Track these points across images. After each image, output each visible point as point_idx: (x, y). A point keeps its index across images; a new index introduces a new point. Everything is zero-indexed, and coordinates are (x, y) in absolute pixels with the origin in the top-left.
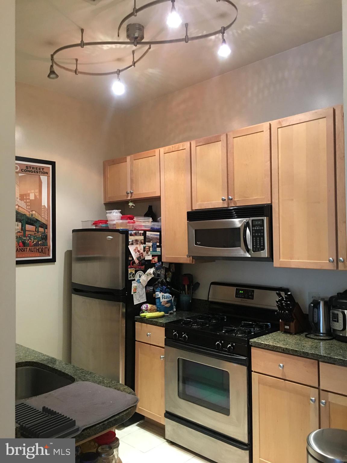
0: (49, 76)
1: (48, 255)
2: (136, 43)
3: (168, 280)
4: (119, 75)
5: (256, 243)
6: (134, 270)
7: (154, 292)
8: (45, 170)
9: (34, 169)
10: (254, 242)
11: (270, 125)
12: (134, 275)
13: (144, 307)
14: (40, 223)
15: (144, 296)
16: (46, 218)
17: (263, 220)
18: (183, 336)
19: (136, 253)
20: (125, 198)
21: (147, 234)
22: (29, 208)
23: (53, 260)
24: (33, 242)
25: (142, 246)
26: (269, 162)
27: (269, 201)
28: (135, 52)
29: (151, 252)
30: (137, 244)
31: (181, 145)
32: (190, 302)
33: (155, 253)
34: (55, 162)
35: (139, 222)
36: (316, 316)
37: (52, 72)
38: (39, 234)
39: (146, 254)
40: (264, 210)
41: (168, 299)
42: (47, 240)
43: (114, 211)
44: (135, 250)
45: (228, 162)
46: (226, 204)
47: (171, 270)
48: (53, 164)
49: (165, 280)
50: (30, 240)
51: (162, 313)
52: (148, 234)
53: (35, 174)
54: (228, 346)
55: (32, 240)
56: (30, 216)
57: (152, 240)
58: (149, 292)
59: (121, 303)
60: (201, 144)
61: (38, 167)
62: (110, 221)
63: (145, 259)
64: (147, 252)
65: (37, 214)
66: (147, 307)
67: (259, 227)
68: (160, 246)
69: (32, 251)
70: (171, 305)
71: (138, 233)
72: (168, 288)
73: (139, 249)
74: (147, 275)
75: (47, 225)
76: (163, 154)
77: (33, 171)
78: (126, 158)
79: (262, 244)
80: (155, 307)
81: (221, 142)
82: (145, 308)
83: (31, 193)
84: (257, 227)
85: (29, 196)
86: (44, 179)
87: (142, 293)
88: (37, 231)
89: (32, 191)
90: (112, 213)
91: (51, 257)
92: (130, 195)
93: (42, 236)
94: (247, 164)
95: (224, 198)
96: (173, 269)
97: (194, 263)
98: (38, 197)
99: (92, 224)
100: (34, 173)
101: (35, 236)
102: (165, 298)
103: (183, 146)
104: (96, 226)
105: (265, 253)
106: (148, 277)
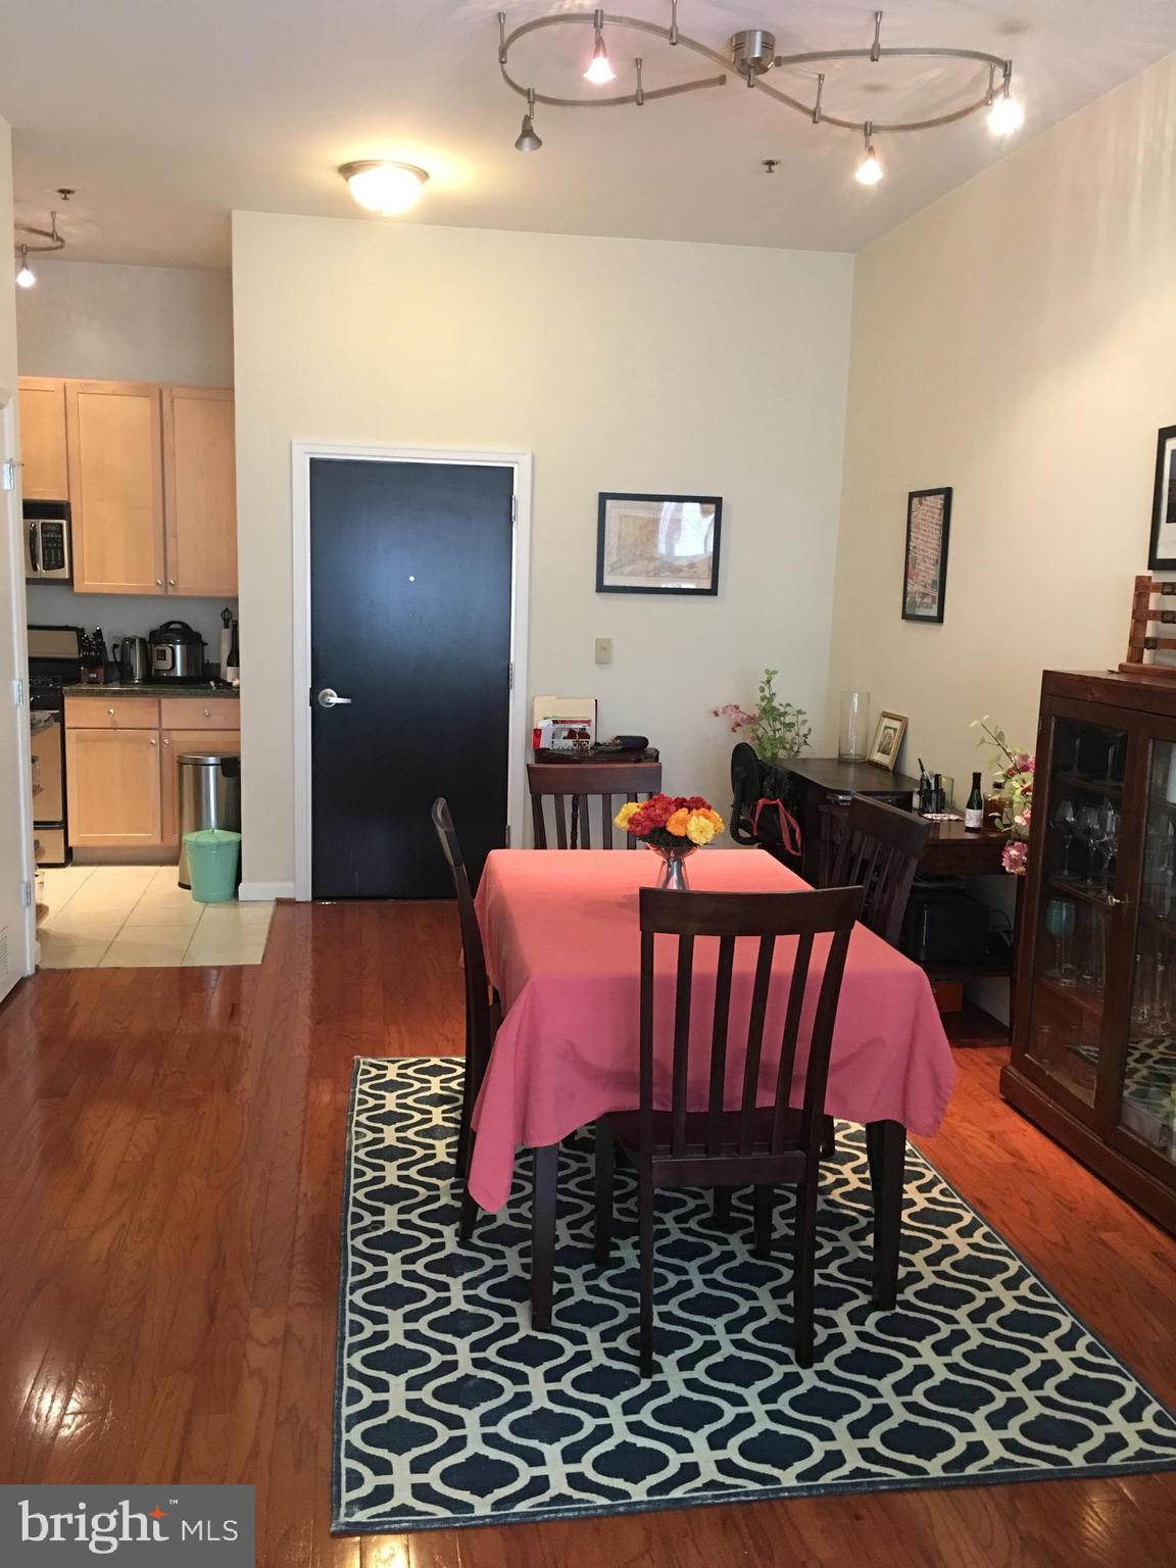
11: (65, 385)
17: (60, 525)
27: (65, 497)
36: (131, 659)
67: (54, 534)
79: (60, 559)
84: (50, 534)
105: (64, 573)
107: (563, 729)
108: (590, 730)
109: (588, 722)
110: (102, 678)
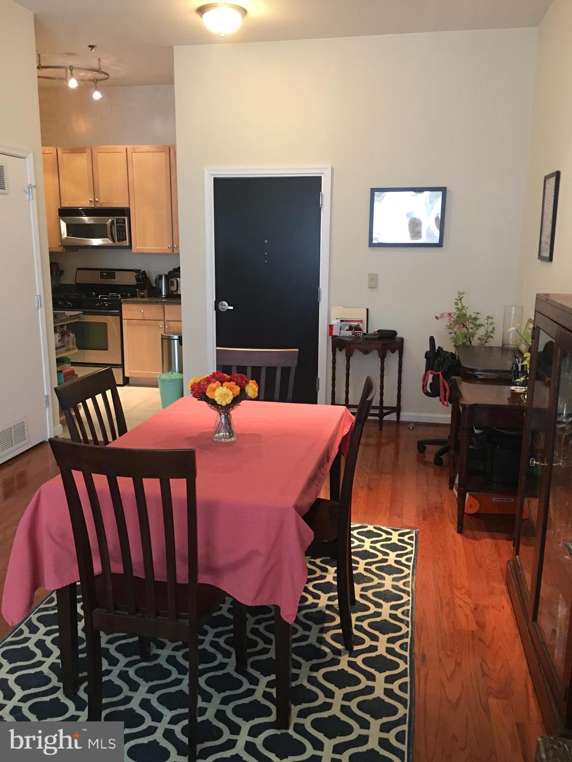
5: (120, 235)
11: (126, 149)
17: (124, 219)
27: (127, 205)
36: (160, 285)
45: (94, 172)
46: (94, 205)
60: (68, 152)
67: (121, 224)
79: (124, 236)
81: (86, 153)
94: (109, 175)
95: (91, 200)
97: (64, 252)
103: (49, 150)
105: (127, 243)
107: (347, 325)
108: (363, 326)
109: (361, 321)
110: (146, 295)
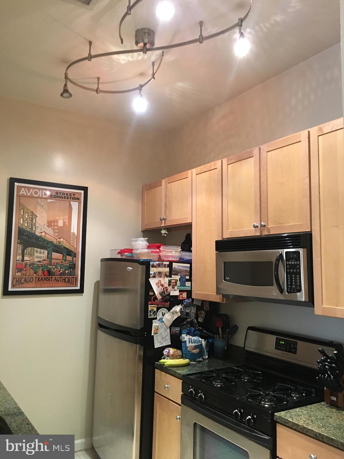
0: (62, 95)
1: (76, 285)
2: (145, 50)
3: (200, 320)
4: (142, 91)
5: (291, 282)
6: (155, 306)
7: (181, 333)
8: (76, 196)
9: (64, 195)
10: (289, 281)
11: (309, 132)
12: (155, 313)
13: (165, 351)
14: (69, 251)
15: (168, 338)
16: (76, 246)
17: (299, 253)
18: (199, 395)
19: (159, 287)
20: (158, 225)
21: (173, 266)
22: (57, 235)
23: (81, 291)
24: (59, 271)
25: (167, 280)
26: (308, 179)
27: (308, 228)
28: (155, 63)
29: (178, 286)
30: (161, 277)
31: (213, 164)
32: (226, 349)
33: (183, 288)
34: (87, 188)
35: (165, 252)
37: (66, 91)
38: (66, 263)
39: (171, 289)
40: (300, 240)
41: (196, 343)
42: (75, 269)
43: (140, 239)
44: (157, 284)
45: (261, 182)
46: (259, 232)
47: (204, 308)
48: (85, 189)
49: (195, 320)
50: (56, 269)
51: (186, 361)
52: (175, 265)
53: (65, 200)
54: (248, 418)
55: (58, 269)
56: (58, 244)
57: (180, 272)
58: (174, 333)
59: (138, 345)
60: (233, 162)
61: (69, 193)
62: (134, 250)
63: (171, 295)
64: (173, 286)
65: (65, 242)
66: (169, 352)
67: (294, 261)
68: (190, 280)
69: (58, 280)
70: (200, 351)
71: (162, 264)
72: (199, 330)
73: (163, 283)
74: (173, 314)
75: (76, 253)
76: (195, 175)
77: (63, 197)
78: (161, 182)
79: (298, 284)
80: (179, 352)
81: (253, 158)
82: (166, 353)
83: (60, 219)
84: (291, 261)
85: (58, 223)
86: (75, 205)
87: (166, 335)
88: (64, 259)
89: (61, 218)
90: (137, 241)
91: (78, 288)
92: (163, 221)
93: (69, 264)
94: (282, 183)
95: (256, 225)
96: (207, 307)
97: (224, 302)
98: (67, 224)
99: (118, 253)
100: (64, 198)
101: (62, 265)
102: (193, 342)
103: (215, 165)
104: (121, 255)
105: (302, 296)
106: (174, 316)
